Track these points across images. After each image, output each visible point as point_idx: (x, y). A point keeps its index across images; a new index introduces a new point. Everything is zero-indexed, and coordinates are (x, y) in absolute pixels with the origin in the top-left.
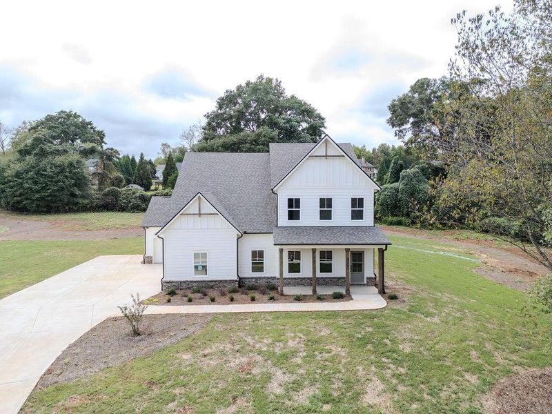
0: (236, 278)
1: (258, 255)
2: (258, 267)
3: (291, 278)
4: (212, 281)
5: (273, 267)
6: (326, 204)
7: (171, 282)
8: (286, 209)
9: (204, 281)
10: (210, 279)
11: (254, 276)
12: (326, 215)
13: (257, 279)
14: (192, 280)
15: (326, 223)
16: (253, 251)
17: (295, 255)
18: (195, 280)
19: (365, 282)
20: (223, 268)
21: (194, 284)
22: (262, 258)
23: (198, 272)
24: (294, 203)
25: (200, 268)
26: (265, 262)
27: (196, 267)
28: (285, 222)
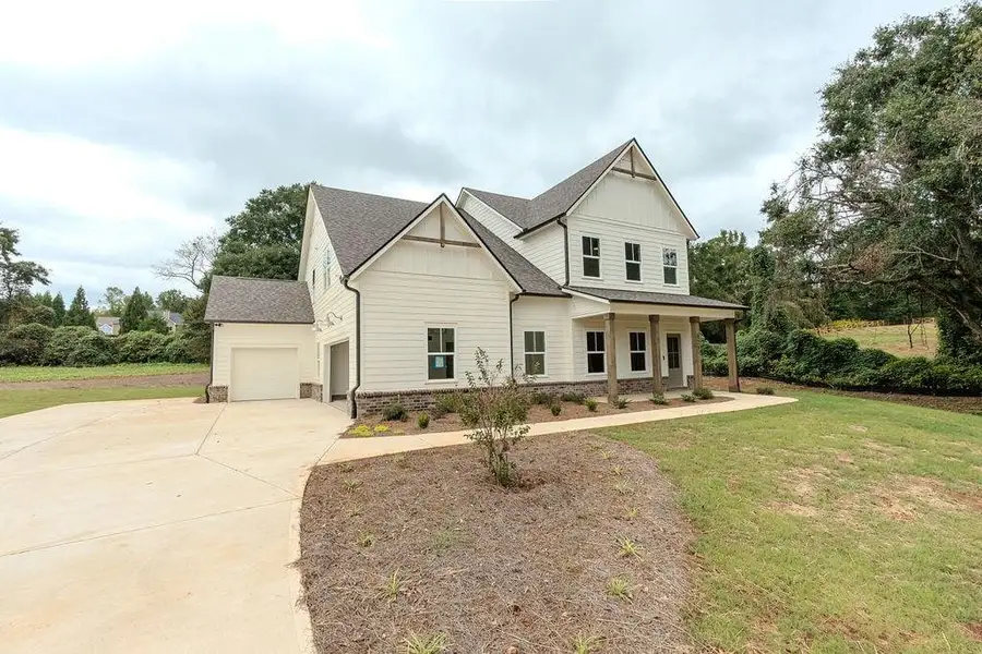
1: (535, 341)
2: (535, 364)
3: (595, 382)
5: (566, 363)
6: (632, 251)
7: (379, 396)
8: (581, 255)
9: (451, 392)
10: (461, 386)
11: (531, 382)
12: (633, 273)
13: (536, 387)
14: (424, 389)
15: (634, 286)
16: (526, 333)
17: (595, 341)
18: (430, 388)
19: (685, 385)
21: (432, 400)
22: (541, 347)
23: (434, 373)
24: (591, 245)
25: (440, 363)
26: (546, 354)
27: (432, 360)
28: (578, 277)
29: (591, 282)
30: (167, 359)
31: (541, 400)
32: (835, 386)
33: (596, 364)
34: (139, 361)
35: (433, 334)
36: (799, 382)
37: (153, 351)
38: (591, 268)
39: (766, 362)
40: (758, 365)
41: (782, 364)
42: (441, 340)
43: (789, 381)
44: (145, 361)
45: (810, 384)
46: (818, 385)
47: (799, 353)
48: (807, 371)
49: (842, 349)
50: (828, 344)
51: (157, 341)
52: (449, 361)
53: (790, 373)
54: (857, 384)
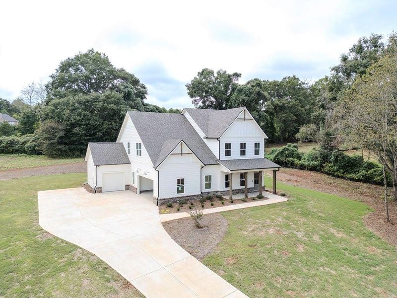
0: (200, 193)
1: (209, 178)
2: (208, 186)
3: (227, 191)
4: (187, 197)
5: (218, 185)
6: (243, 146)
7: (164, 199)
8: (224, 150)
9: (183, 197)
10: (186, 195)
11: (207, 191)
12: (243, 153)
13: (208, 193)
14: (176, 196)
15: (243, 157)
16: (206, 176)
17: (228, 177)
18: (178, 196)
20: (193, 188)
21: (178, 200)
22: (210, 180)
23: (179, 192)
24: (228, 146)
25: (180, 189)
26: (212, 182)
27: (178, 188)
28: (224, 157)
29: (228, 158)
30: (25, 152)
31: (210, 199)
32: (348, 178)
33: (227, 185)
34: (9, 153)
35: (179, 180)
36: (333, 175)
37: (17, 147)
38: (228, 153)
39: (321, 164)
40: (318, 166)
41: (327, 167)
42: (181, 182)
43: (329, 174)
44: (12, 153)
45: (338, 177)
46: (342, 177)
47: (336, 160)
48: (337, 170)
49: (356, 160)
50: (350, 158)
51: (18, 142)
52: (183, 188)
53: (330, 171)
54: (357, 178)
